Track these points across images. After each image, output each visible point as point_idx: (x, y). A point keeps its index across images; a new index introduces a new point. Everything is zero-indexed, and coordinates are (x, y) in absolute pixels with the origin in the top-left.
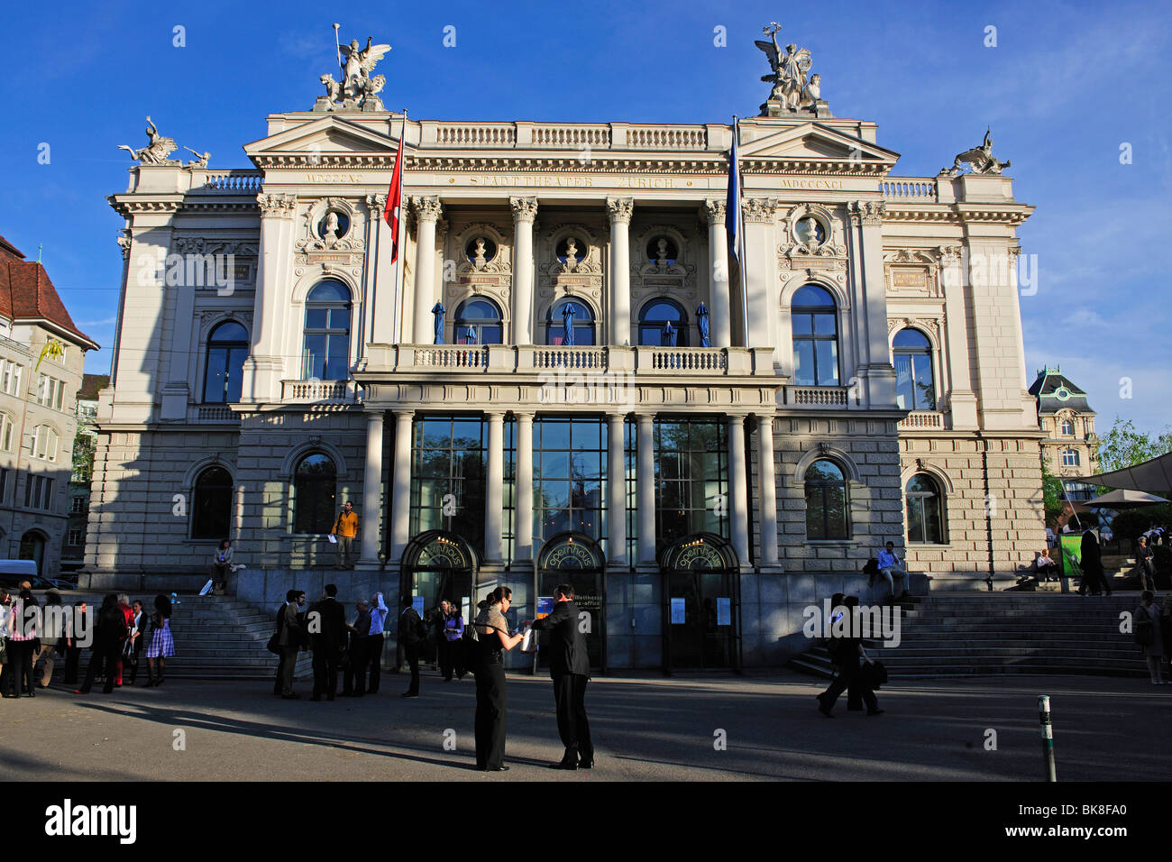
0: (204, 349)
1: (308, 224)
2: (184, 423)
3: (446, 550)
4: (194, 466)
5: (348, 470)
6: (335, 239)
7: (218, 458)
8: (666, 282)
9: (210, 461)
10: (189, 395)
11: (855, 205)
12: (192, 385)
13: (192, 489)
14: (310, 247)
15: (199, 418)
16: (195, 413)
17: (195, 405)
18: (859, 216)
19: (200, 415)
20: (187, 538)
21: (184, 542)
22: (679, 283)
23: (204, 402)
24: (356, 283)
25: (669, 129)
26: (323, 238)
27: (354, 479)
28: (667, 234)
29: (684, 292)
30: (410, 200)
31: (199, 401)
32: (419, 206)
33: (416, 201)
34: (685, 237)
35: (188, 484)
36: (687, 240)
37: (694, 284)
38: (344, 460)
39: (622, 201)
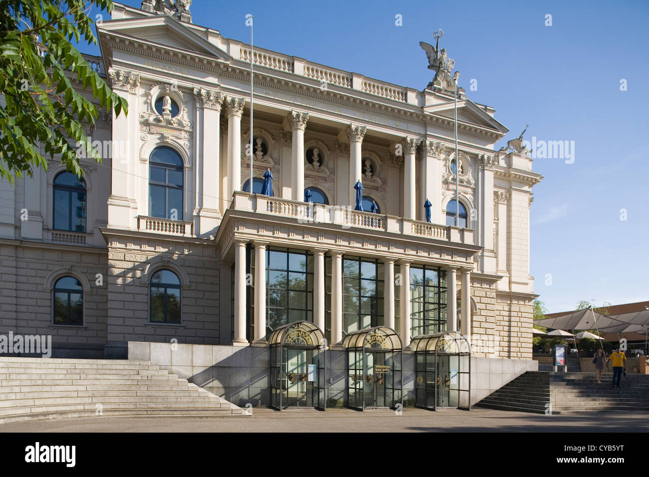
0: (51, 189)
1: (149, 101)
2: (42, 242)
3: (302, 334)
4: (52, 274)
5: (190, 282)
6: (170, 117)
7: (71, 269)
8: (370, 187)
9: (64, 271)
10: (43, 222)
11: (483, 156)
12: (44, 214)
13: (51, 290)
14: (151, 120)
15: (53, 240)
16: (49, 236)
17: (48, 230)
18: (483, 163)
19: (53, 237)
20: (51, 324)
21: (49, 326)
22: (377, 189)
23: (54, 229)
24: (186, 154)
25: (386, 86)
26: (161, 114)
27: (194, 289)
28: (371, 157)
29: (379, 194)
30: (225, 98)
31: (51, 227)
32: (230, 104)
33: (229, 99)
34: (381, 161)
35: (49, 286)
36: (382, 163)
37: (385, 190)
38: (187, 276)
39: (360, 128)
